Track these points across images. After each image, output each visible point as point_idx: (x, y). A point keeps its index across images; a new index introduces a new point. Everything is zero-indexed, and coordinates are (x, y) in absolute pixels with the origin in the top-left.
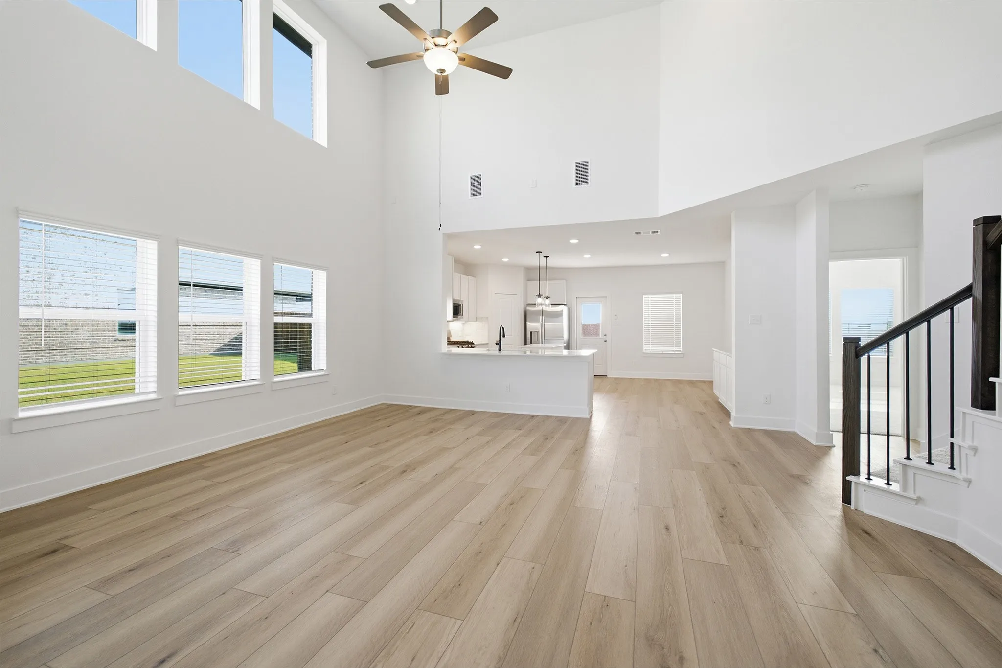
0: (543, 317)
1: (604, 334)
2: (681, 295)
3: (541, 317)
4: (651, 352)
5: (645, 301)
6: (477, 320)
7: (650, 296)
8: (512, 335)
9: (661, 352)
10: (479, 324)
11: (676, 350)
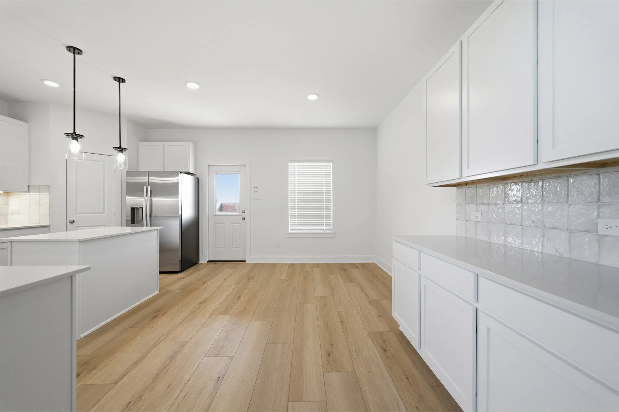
0: (149, 188)
1: (243, 209)
2: (332, 164)
3: (145, 188)
4: (298, 232)
5: (290, 170)
6: (31, 189)
7: (296, 164)
8: (104, 213)
9: (310, 232)
10: (34, 195)
11: (326, 229)
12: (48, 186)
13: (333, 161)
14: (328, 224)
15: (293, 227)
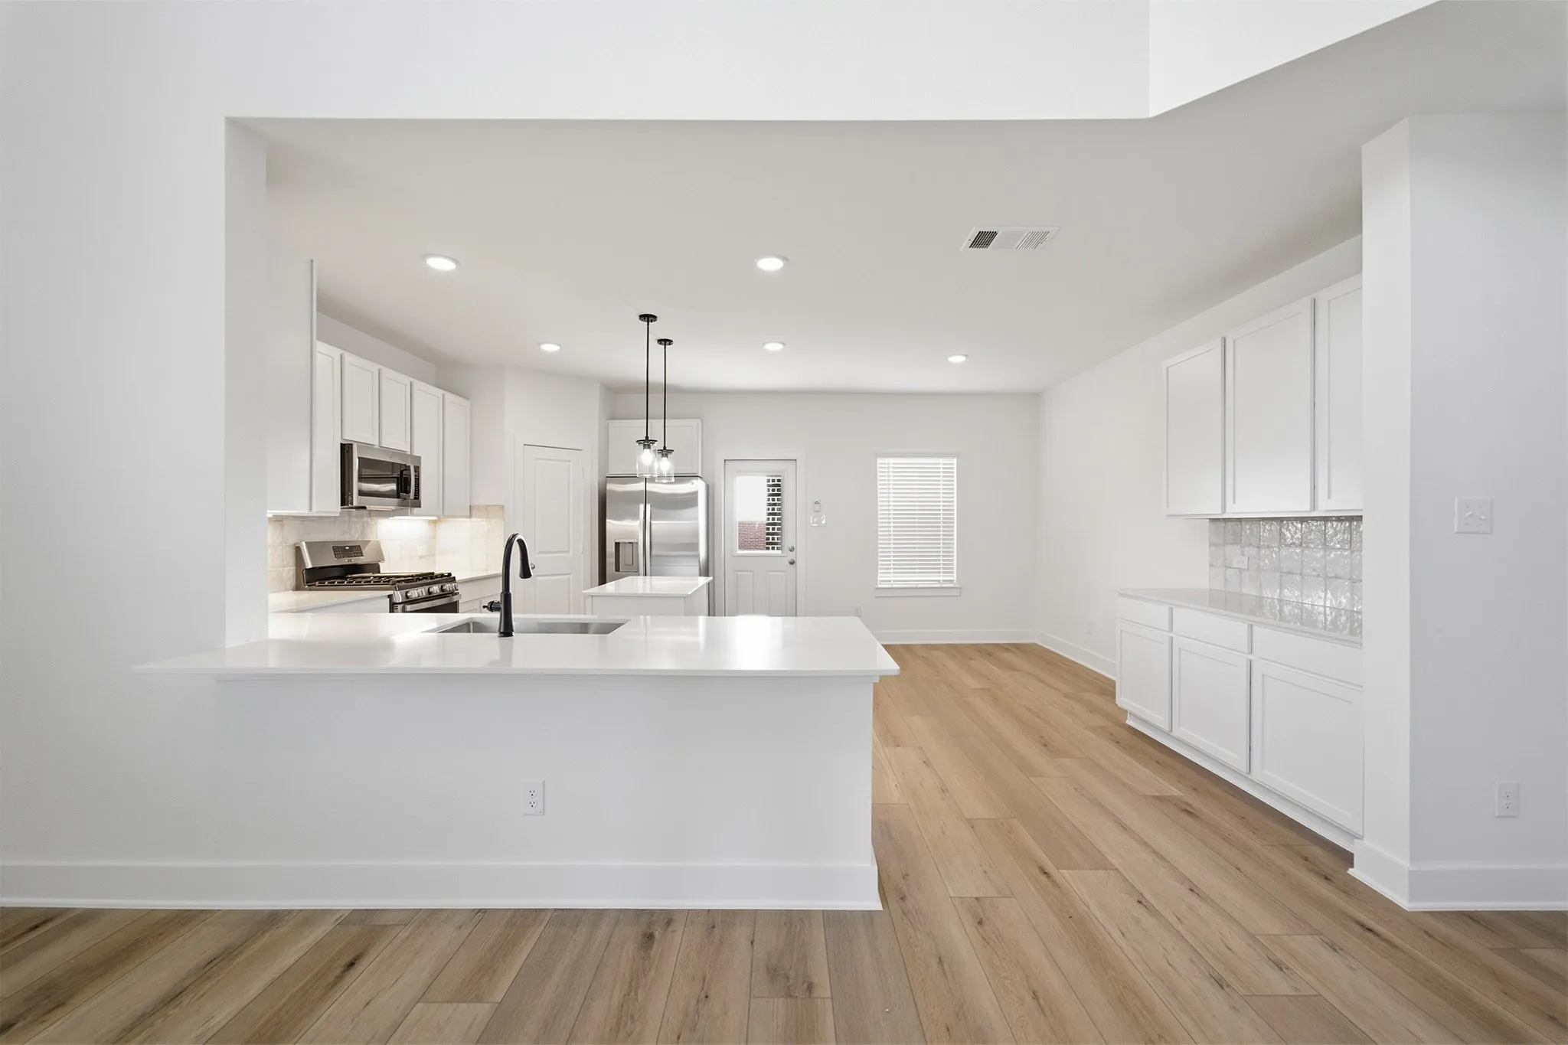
0: (648, 506)
1: (791, 545)
2: (955, 460)
3: (642, 506)
4: (894, 586)
5: (880, 472)
6: (474, 512)
7: (891, 460)
8: (568, 552)
9: (914, 586)
10: (479, 524)
11: (943, 581)
12: (503, 506)
13: (958, 456)
14: (948, 570)
15: (888, 578)
